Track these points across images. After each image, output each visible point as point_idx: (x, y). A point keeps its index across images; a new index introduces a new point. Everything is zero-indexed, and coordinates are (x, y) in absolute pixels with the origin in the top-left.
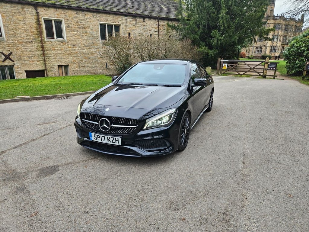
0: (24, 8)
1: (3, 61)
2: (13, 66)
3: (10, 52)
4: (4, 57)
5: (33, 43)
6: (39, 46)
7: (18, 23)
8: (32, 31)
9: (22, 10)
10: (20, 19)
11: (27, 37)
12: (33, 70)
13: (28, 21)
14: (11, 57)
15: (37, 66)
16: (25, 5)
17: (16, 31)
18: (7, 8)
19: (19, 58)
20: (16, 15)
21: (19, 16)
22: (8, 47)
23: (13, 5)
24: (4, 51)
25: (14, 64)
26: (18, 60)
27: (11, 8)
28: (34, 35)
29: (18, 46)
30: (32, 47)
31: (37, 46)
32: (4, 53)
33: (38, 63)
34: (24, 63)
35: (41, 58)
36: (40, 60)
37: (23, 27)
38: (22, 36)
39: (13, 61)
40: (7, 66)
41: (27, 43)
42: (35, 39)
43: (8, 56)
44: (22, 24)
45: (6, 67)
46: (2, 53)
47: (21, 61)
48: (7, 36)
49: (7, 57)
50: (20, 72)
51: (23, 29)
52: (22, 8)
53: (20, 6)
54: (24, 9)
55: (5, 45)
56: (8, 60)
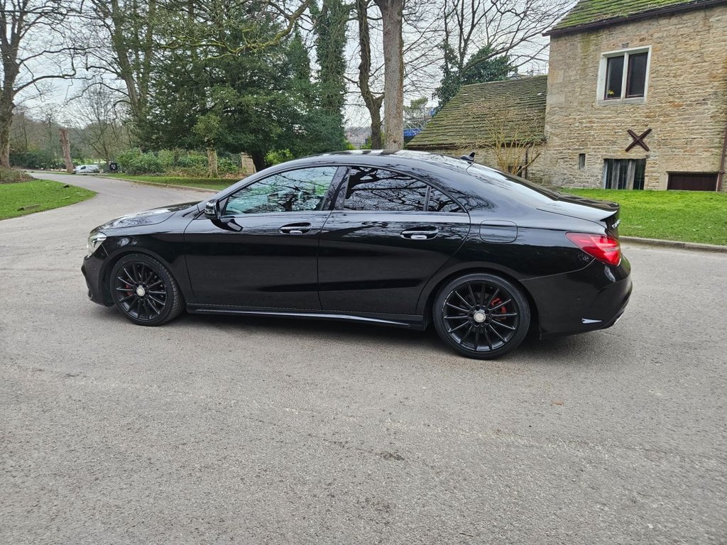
0: (711, 16)
1: (627, 150)
2: (644, 161)
3: (646, 130)
4: (631, 140)
5: (706, 104)
6: (721, 111)
7: (684, 59)
8: (714, 72)
9: (705, 23)
10: (693, 48)
11: (696, 91)
12: (686, 171)
13: (711, 49)
14: (645, 140)
15: (699, 162)
16: (714, 9)
17: (674, 80)
18: (670, 27)
19: (663, 143)
20: (685, 40)
21: (691, 42)
22: (647, 117)
23: (685, 17)
24: (635, 128)
25: (648, 156)
26: (658, 147)
27: (678, 26)
28: (716, 84)
29: (668, 115)
30: (703, 113)
31: (716, 110)
32: (635, 132)
33: (706, 153)
34: (670, 153)
35: (717, 140)
36: (712, 148)
37: (692, 68)
38: (685, 89)
39: (647, 149)
40: (633, 160)
41: (691, 105)
42: (715, 93)
43: (638, 139)
44: (693, 60)
45: (631, 162)
46: (630, 132)
47: (665, 149)
48: (650, 93)
49: (638, 141)
50: (654, 174)
51: (693, 70)
52: (706, 18)
53: (701, 15)
54: (711, 20)
55: (640, 115)
56: (638, 148)
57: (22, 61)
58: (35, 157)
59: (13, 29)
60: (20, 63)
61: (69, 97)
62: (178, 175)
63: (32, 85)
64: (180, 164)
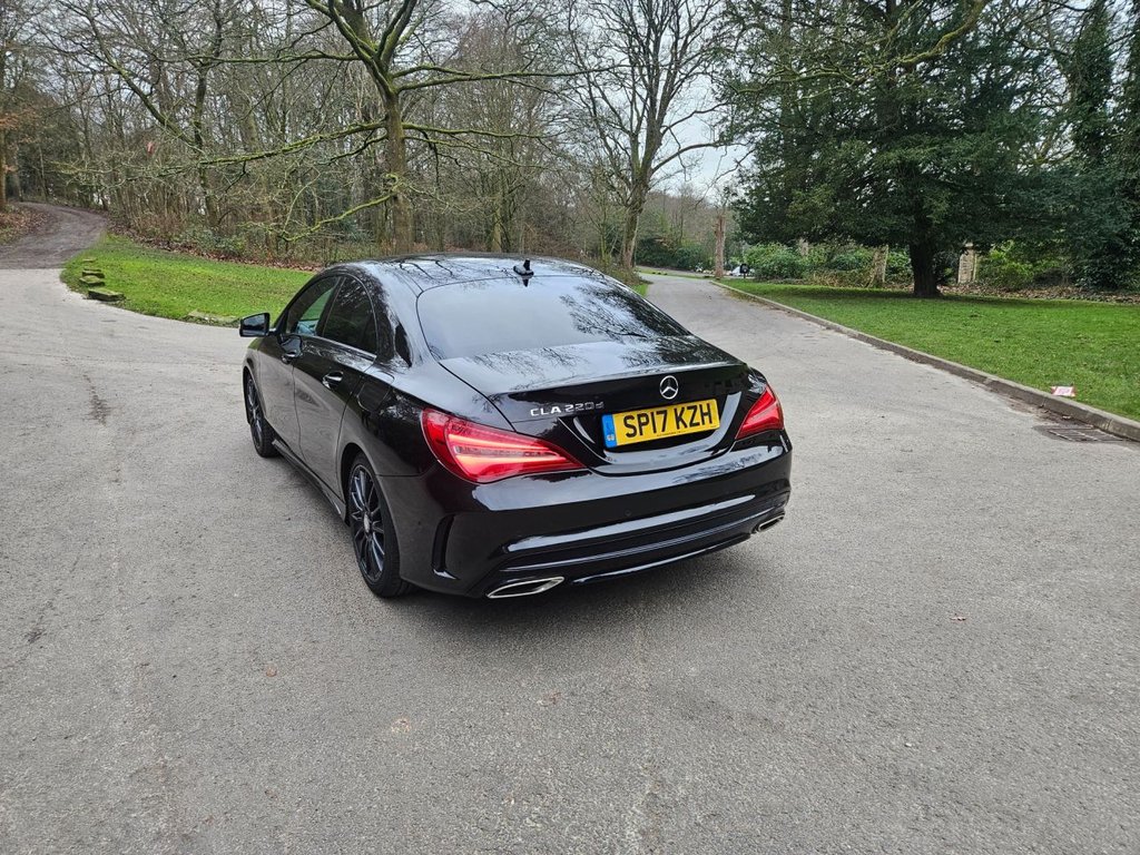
57: (669, 128)
58: (688, 254)
59: (665, 88)
60: (665, 132)
61: (720, 172)
62: (823, 283)
63: (677, 158)
64: (831, 266)
